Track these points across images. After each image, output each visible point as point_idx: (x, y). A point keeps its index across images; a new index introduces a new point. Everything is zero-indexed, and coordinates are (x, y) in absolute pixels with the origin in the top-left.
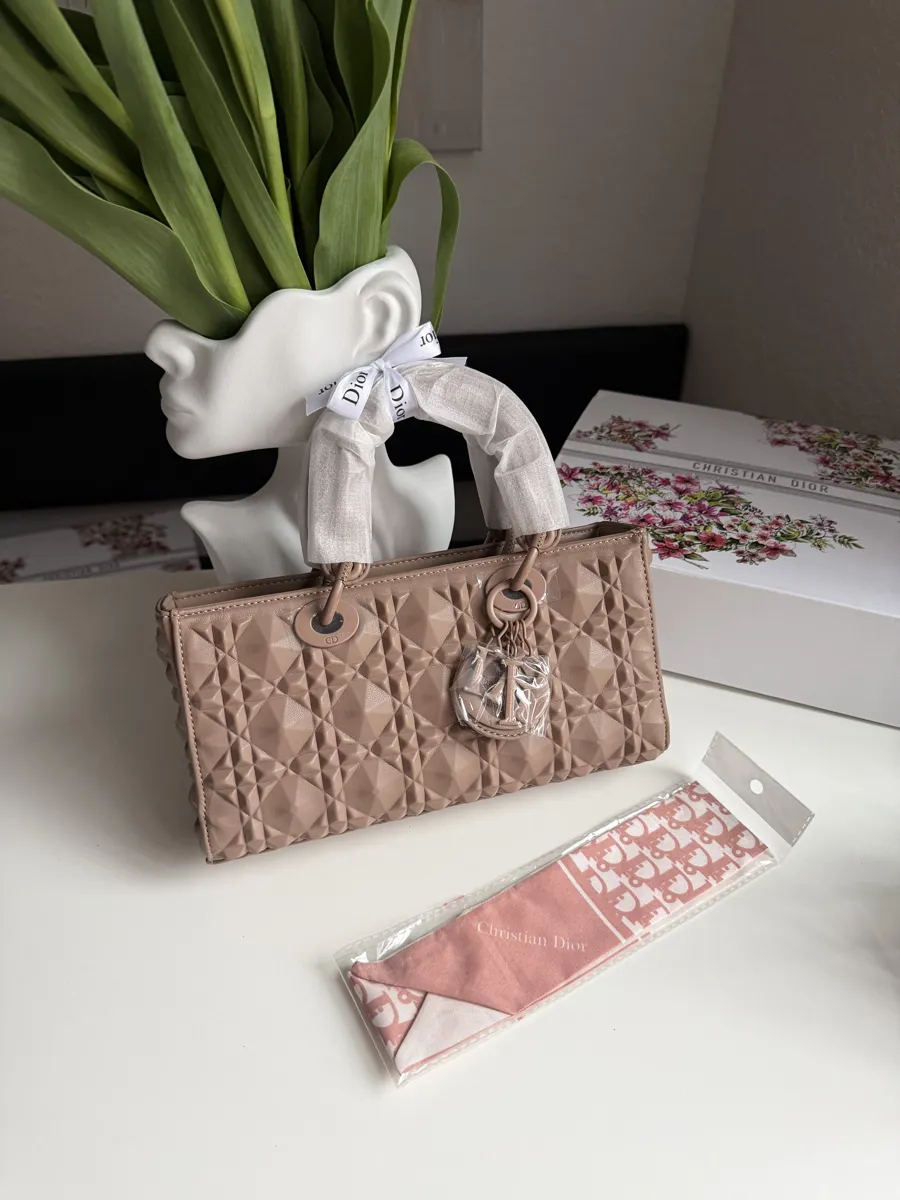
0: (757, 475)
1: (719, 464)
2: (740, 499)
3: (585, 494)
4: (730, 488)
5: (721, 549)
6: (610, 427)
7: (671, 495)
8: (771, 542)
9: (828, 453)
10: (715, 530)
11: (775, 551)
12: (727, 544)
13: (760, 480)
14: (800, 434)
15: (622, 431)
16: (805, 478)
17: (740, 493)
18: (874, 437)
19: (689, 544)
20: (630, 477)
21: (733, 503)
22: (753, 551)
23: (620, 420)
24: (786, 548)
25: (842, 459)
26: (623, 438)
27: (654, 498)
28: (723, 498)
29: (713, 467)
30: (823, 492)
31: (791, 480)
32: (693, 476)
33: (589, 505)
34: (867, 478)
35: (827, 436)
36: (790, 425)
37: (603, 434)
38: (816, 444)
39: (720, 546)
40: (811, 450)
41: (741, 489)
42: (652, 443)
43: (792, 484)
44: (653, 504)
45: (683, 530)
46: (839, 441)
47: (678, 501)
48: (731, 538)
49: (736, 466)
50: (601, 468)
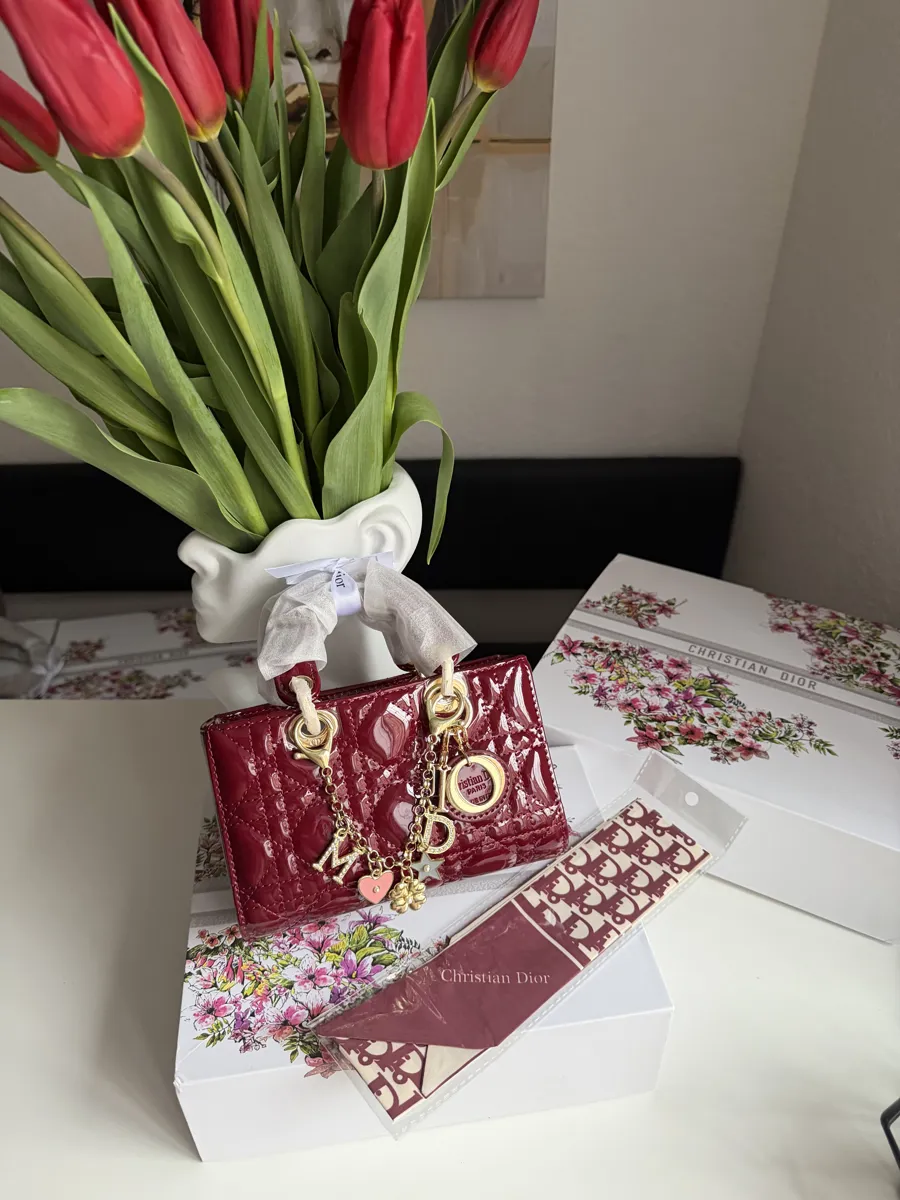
0: (749, 663)
1: (715, 648)
2: (727, 690)
3: (581, 671)
4: (720, 676)
5: (698, 743)
6: (619, 597)
7: (660, 678)
8: (747, 741)
9: (826, 643)
10: (696, 722)
11: (749, 751)
12: (704, 739)
13: (751, 671)
14: (804, 618)
15: (630, 603)
16: (796, 671)
17: (728, 684)
18: (879, 625)
19: (669, 735)
20: (627, 656)
21: (719, 695)
22: (729, 749)
23: (630, 591)
24: (760, 749)
25: (839, 651)
26: (628, 611)
27: (645, 681)
28: (711, 687)
29: (708, 650)
30: (811, 689)
31: (781, 672)
32: (687, 659)
33: (583, 683)
34: (858, 675)
35: (832, 622)
36: (797, 606)
37: (610, 606)
38: (817, 632)
39: (697, 740)
40: (810, 638)
41: (731, 678)
42: (655, 620)
43: (782, 678)
44: (642, 687)
45: (666, 719)
46: (841, 629)
47: (667, 686)
48: (710, 733)
49: (731, 652)
50: (601, 644)
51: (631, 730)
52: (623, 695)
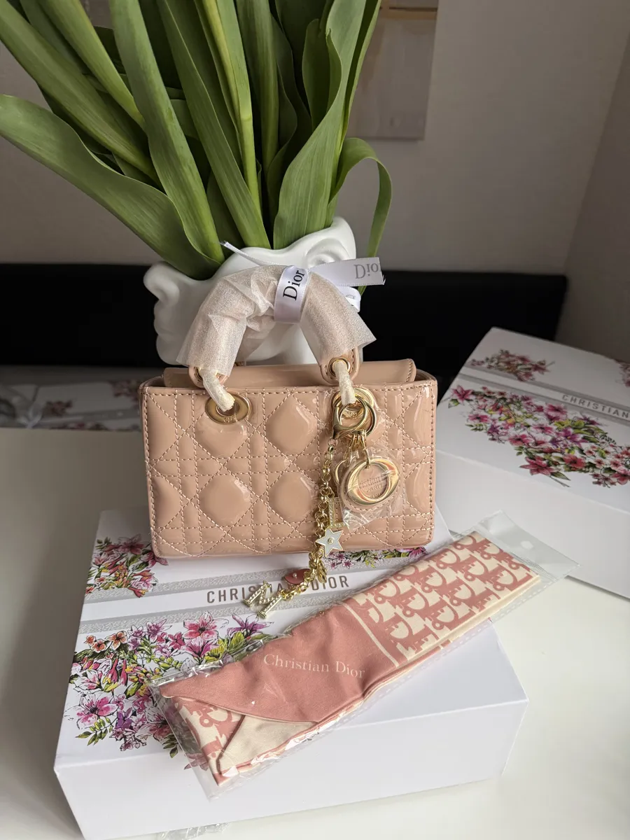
0: (613, 409)
1: (584, 398)
2: (599, 429)
3: (474, 412)
4: (592, 419)
5: (581, 471)
6: (499, 359)
7: (544, 421)
8: (621, 469)
10: (577, 454)
11: (624, 477)
12: (586, 467)
13: (616, 415)
15: (508, 363)
17: (598, 424)
19: (556, 464)
20: (512, 402)
21: (593, 433)
22: (607, 475)
23: (507, 354)
27: (530, 421)
28: (585, 427)
29: (578, 399)
32: (562, 406)
33: (477, 422)
37: (493, 364)
39: (580, 468)
41: (600, 421)
42: (531, 375)
44: (529, 426)
45: (551, 451)
47: (549, 426)
48: (590, 463)
49: (598, 401)
50: (489, 392)
51: (523, 459)
52: (513, 432)
